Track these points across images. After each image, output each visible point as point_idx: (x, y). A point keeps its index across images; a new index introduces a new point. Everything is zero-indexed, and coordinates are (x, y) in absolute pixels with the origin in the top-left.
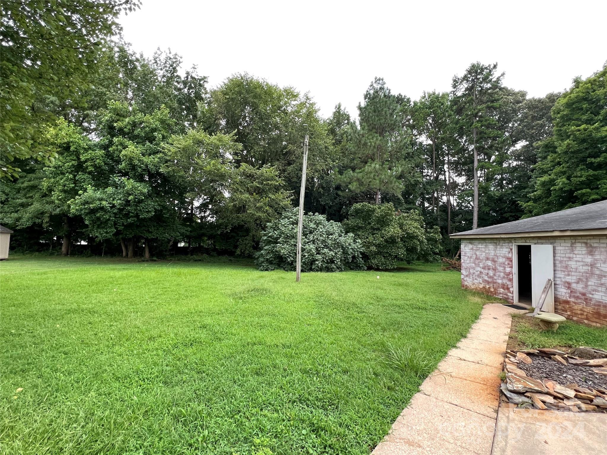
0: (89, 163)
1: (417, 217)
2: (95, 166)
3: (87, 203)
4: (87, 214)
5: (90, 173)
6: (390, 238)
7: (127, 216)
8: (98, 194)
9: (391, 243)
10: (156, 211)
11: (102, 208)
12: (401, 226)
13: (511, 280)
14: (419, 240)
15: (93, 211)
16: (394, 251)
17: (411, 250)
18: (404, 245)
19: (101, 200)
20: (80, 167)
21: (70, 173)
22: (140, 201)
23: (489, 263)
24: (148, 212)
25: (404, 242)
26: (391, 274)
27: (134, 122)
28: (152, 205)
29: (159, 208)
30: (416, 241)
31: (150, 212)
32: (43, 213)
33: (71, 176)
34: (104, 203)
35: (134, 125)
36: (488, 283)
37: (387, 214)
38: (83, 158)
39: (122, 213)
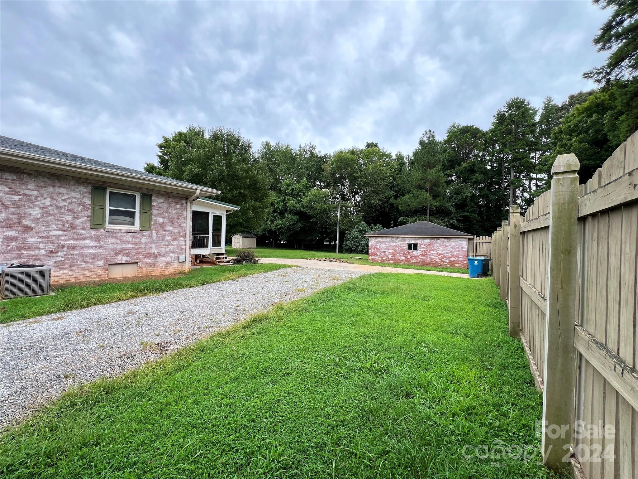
0: (278, 209)
2: (280, 210)
3: (277, 226)
4: (277, 230)
5: (279, 213)
7: (290, 230)
8: (280, 222)
10: (301, 227)
15: (280, 228)
19: (282, 224)
20: (275, 211)
22: (294, 224)
24: (298, 228)
27: (293, 188)
28: (299, 225)
29: (302, 226)
32: (266, 229)
33: (272, 215)
35: (293, 190)
38: (276, 207)
39: (288, 229)
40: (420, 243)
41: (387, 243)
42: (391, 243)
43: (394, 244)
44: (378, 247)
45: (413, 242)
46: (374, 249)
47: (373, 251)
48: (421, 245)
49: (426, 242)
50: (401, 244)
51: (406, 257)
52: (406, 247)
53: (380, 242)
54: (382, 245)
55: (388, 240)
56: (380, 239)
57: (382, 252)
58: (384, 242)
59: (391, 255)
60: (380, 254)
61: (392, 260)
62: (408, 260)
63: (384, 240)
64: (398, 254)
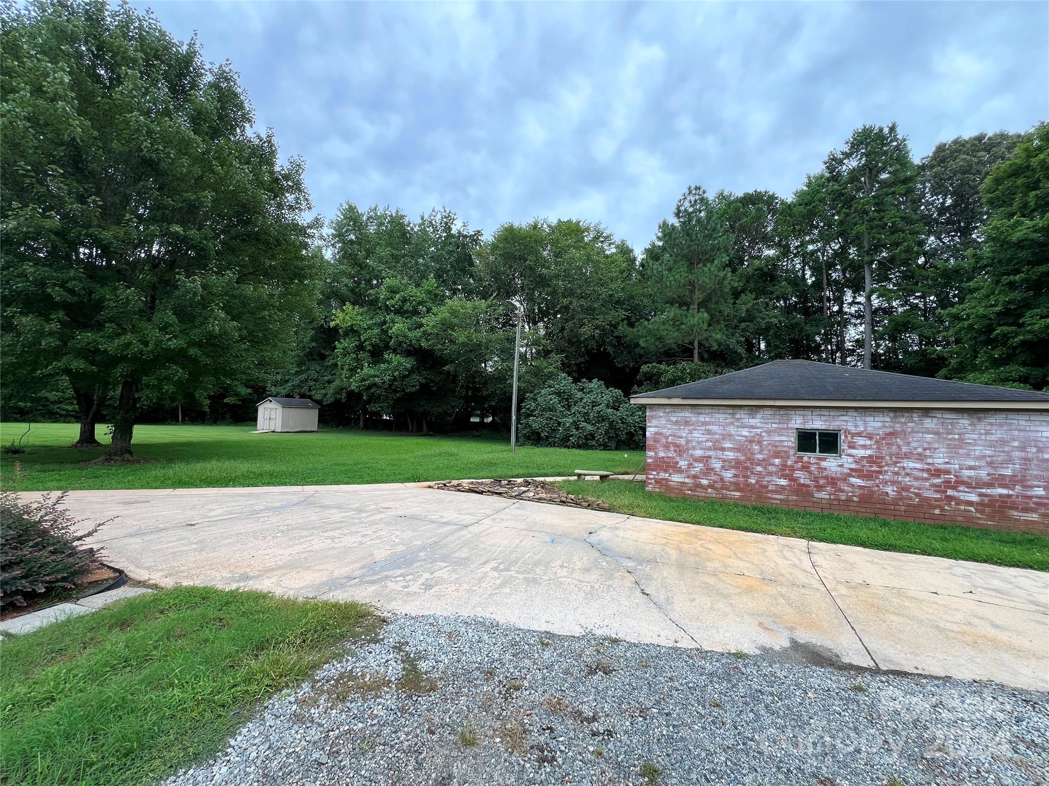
0: (367, 343)
3: (363, 380)
4: (364, 390)
7: (395, 391)
8: (372, 372)
11: (375, 385)
15: (369, 387)
19: (376, 376)
21: (354, 353)
22: (405, 376)
24: (413, 386)
27: (404, 297)
28: (417, 380)
31: (415, 386)
33: (354, 356)
34: (376, 379)
38: (362, 338)
39: (391, 388)
40: (852, 429)
41: (714, 428)
42: (732, 430)
43: (745, 432)
44: (682, 442)
45: (818, 424)
46: (667, 447)
47: (662, 454)
48: (854, 435)
49: (876, 424)
50: (769, 432)
51: (792, 479)
52: (790, 441)
53: (687, 423)
54: (696, 434)
55: (721, 417)
56: (687, 414)
57: (696, 460)
58: (705, 423)
59: (733, 471)
60: (690, 466)
61: (737, 486)
62: (801, 490)
63: (702, 418)
64: (759, 469)
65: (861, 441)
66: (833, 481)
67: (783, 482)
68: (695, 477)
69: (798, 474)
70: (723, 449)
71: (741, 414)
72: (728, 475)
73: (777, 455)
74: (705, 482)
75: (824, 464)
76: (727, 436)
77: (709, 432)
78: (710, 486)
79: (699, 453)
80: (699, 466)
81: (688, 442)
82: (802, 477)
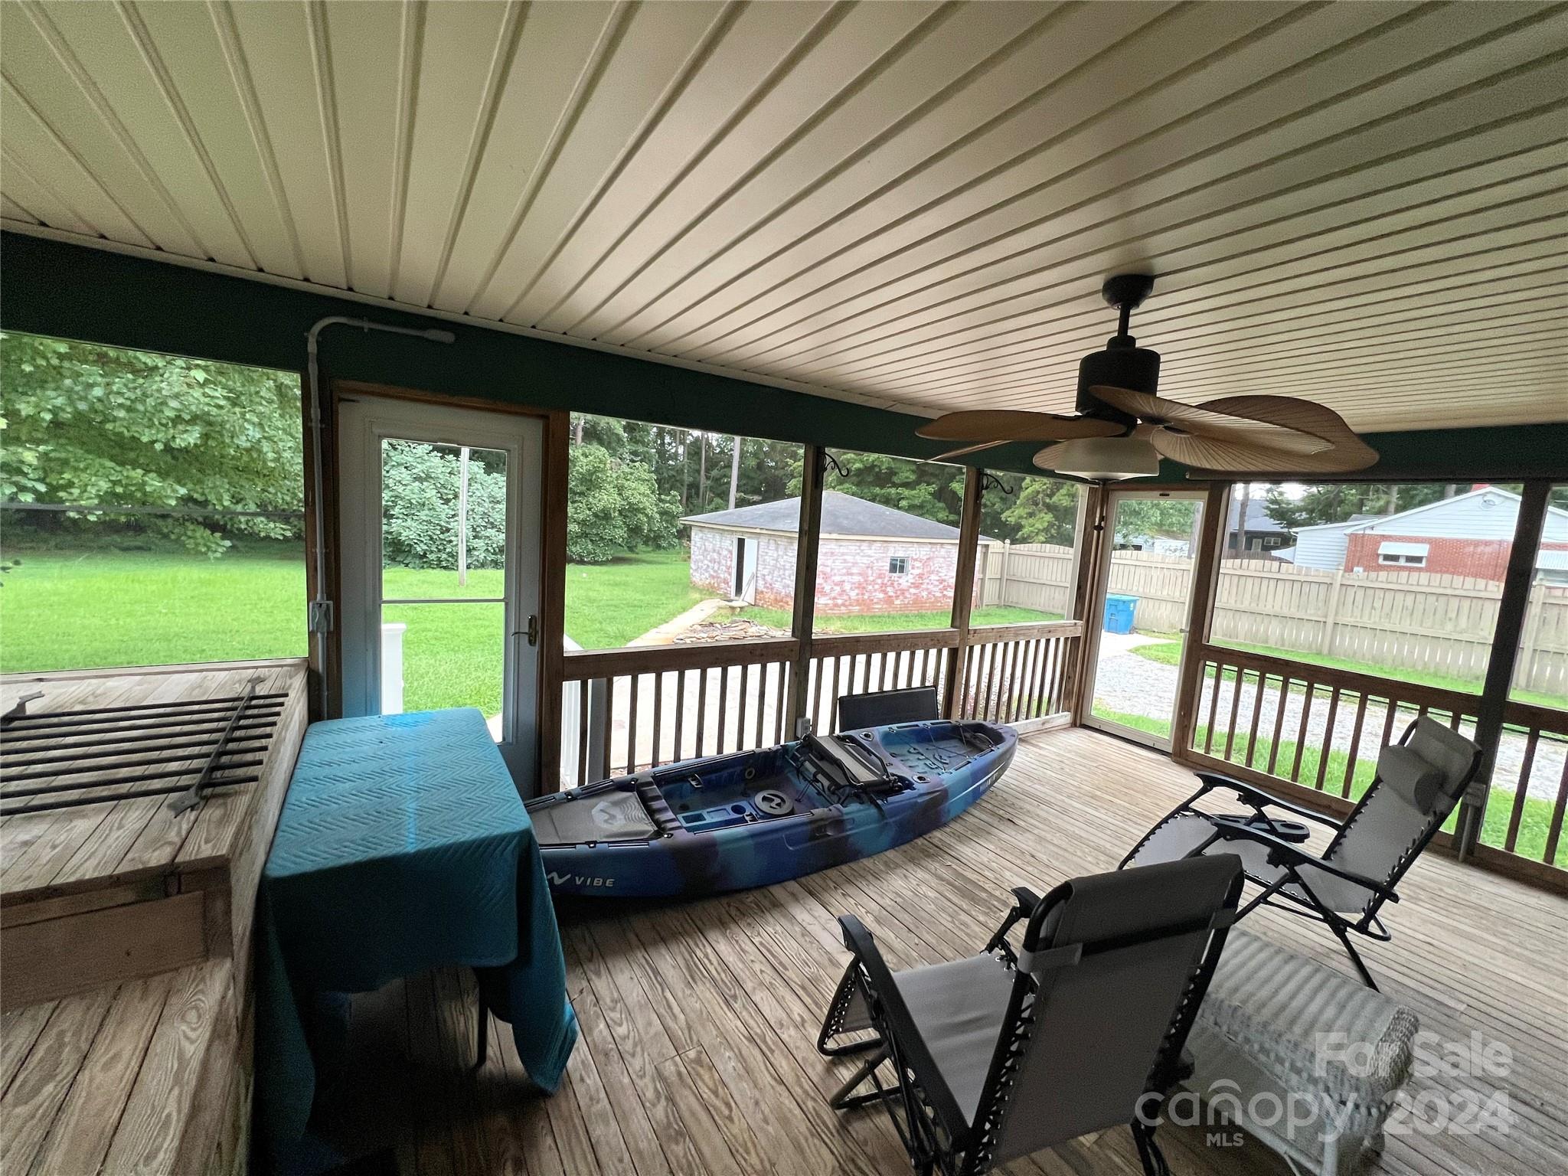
1: (646, 476)
6: (603, 511)
9: (603, 518)
12: (620, 489)
13: (730, 574)
14: (647, 515)
16: (608, 533)
17: (635, 531)
18: (625, 523)
23: (715, 556)
25: (625, 517)
26: (604, 569)
30: (640, 516)
36: (713, 577)
37: (596, 470)
40: (913, 556)
41: (848, 558)
42: (858, 559)
43: (865, 561)
44: (828, 570)
45: (899, 553)
48: (913, 560)
49: (923, 552)
50: (876, 560)
51: (886, 593)
52: (886, 566)
53: (832, 554)
55: (853, 549)
57: (836, 585)
58: (843, 554)
59: (856, 591)
60: (832, 590)
61: (858, 602)
62: (889, 600)
63: (842, 550)
64: (870, 587)
65: (917, 564)
66: (903, 592)
67: (881, 596)
68: (834, 598)
69: (889, 589)
70: (852, 574)
71: (865, 546)
72: (853, 594)
73: (880, 578)
74: (840, 602)
75: (901, 581)
76: (855, 564)
77: (845, 561)
78: (843, 605)
79: (837, 579)
80: (838, 589)
81: (832, 570)
82: (891, 591)
